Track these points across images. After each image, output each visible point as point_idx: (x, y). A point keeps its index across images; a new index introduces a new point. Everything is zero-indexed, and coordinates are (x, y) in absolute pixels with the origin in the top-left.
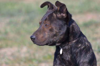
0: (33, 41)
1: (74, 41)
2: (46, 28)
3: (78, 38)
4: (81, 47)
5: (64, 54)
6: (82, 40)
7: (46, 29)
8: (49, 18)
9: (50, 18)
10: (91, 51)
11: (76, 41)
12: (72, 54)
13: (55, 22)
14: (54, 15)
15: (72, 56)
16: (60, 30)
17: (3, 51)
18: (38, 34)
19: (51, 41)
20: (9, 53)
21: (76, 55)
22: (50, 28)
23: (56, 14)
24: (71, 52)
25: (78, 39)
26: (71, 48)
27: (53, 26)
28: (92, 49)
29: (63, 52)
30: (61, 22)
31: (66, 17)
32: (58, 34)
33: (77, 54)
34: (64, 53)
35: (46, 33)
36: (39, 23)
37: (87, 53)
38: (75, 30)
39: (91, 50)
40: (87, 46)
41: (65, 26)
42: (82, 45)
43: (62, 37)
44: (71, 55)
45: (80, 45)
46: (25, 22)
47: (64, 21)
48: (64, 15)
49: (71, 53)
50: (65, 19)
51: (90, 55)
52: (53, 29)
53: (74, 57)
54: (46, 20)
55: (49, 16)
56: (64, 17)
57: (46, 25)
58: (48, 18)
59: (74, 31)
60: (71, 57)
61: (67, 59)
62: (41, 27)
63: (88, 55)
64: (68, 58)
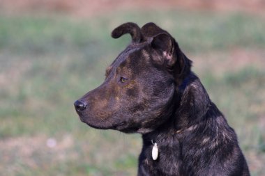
0: (80, 114)
1: (191, 129)
2: (119, 85)
3: (203, 120)
4: (208, 144)
5: (162, 161)
6: (212, 126)
7: (119, 88)
8: (131, 61)
9: (133, 62)
10: (236, 153)
11: (195, 127)
12: (182, 160)
13: (146, 73)
14: (146, 55)
15: (182, 166)
16: (155, 94)
17: (12, 144)
18: (96, 98)
19: (127, 120)
20: (27, 151)
21: (195, 164)
22: (130, 86)
23: (150, 53)
24: (181, 154)
25: (201, 123)
26: (181, 145)
27: (139, 83)
28: (238, 146)
29: (161, 155)
30: (160, 76)
31: (173, 62)
32: (147, 105)
33: (198, 161)
34: (163, 157)
35: (118, 98)
36: (107, 71)
37: (226, 157)
38: (194, 102)
39: (235, 149)
40: (226, 142)
41: (169, 85)
42: (211, 139)
43: (157, 113)
44: (181, 163)
45: (205, 140)
46: (73, 68)
47: (170, 73)
48: (169, 57)
49: (181, 157)
50: (172, 68)
51: (233, 161)
52: (137, 91)
53: (187, 168)
54: (123, 64)
55: (131, 56)
56: (169, 64)
57: (122, 78)
58: (128, 61)
59: (192, 104)
60: (179, 167)
61: (171, 172)
62: (108, 81)
63: (228, 162)
64: (174, 169)
